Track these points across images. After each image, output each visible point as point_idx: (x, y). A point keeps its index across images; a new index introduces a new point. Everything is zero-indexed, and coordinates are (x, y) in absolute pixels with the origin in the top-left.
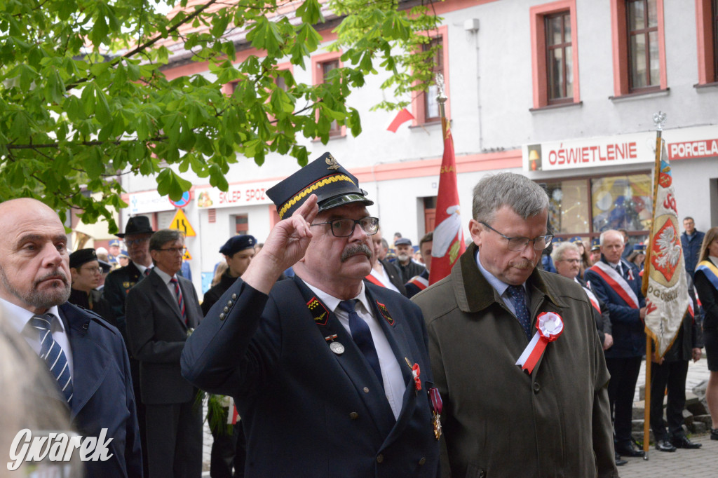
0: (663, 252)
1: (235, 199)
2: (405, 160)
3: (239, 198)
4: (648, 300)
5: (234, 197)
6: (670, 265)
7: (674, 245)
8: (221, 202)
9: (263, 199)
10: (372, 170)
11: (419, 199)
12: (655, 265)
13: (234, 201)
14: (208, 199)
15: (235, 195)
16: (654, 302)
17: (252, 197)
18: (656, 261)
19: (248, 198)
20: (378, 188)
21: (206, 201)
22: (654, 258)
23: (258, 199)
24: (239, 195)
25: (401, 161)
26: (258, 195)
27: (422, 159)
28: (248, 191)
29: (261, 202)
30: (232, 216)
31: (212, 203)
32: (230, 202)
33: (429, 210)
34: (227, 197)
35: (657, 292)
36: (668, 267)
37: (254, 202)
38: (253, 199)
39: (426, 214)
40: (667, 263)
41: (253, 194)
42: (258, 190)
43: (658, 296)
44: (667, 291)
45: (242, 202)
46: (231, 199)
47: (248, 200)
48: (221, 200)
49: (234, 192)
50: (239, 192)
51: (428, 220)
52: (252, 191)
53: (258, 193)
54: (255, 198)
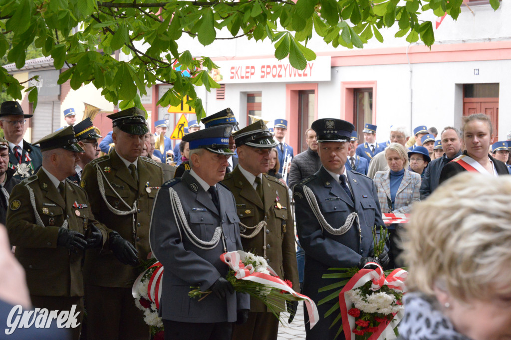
1: (248, 75)
2: (445, 42)
3: (252, 74)
5: (247, 72)
8: (232, 78)
9: (280, 76)
10: (407, 52)
11: (458, 85)
13: (247, 77)
14: (217, 73)
15: (248, 70)
17: (268, 73)
19: (263, 74)
20: (411, 72)
21: (215, 75)
23: (274, 76)
24: (253, 71)
25: (440, 42)
26: (274, 71)
27: (463, 41)
28: (263, 67)
29: (277, 80)
30: (243, 93)
31: (222, 79)
32: (242, 77)
33: (468, 100)
34: (239, 73)
37: (269, 79)
38: (268, 75)
39: (464, 103)
41: (269, 70)
42: (274, 66)
45: (256, 79)
46: (244, 74)
47: (262, 77)
48: (232, 75)
49: (248, 67)
50: (253, 67)
51: (467, 110)
52: (269, 67)
53: (275, 69)
54: (270, 76)
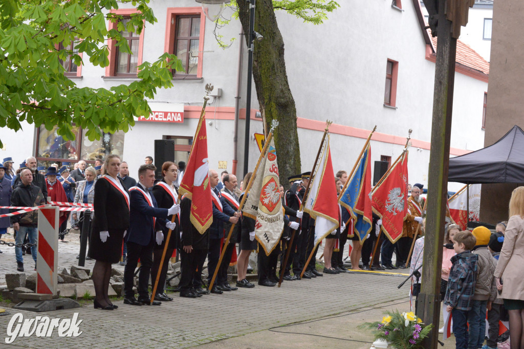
0: (268, 195)
4: (257, 221)
6: (272, 203)
7: (275, 192)
12: (263, 203)
16: (261, 222)
18: (263, 200)
22: (263, 198)
35: (262, 217)
36: (270, 204)
40: (270, 201)
43: (263, 219)
44: (270, 217)
